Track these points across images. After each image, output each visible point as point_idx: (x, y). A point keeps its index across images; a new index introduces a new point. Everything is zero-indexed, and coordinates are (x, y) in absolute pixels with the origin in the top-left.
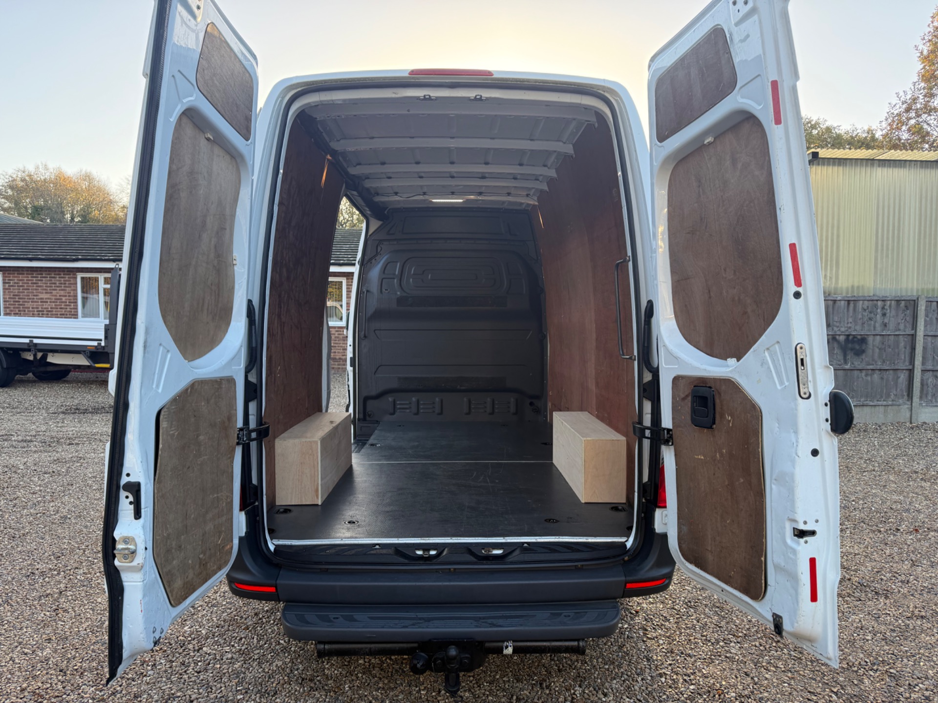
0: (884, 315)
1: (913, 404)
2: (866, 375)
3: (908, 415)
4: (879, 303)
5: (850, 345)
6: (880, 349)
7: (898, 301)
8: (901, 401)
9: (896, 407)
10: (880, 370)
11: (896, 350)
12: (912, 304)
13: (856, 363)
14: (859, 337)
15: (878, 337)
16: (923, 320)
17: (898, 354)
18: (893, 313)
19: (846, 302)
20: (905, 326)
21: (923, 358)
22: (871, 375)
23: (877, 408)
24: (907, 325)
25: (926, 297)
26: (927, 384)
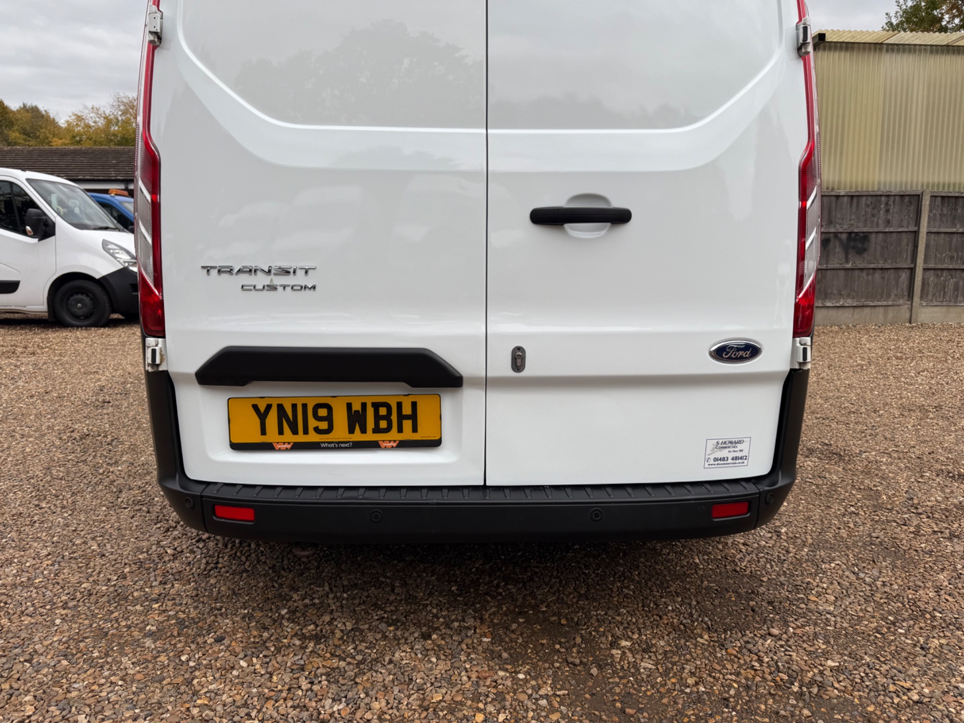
0: (887, 211)
1: (914, 304)
2: (868, 275)
3: (908, 316)
4: (883, 199)
5: (852, 243)
6: (882, 247)
7: (902, 196)
8: (901, 302)
9: (896, 307)
10: (881, 269)
11: (899, 249)
12: (915, 199)
13: (857, 262)
14: (861, 235)
15: (881, 235)
16: (926, 216)
17: (901, 252)
18: (897, 208)
19: (850, 198)
20: (908, 223)
21: (926, 256)
22: (872, 275)
23: (877, 309)
24: (911, 221)
25: (931, 192)
26: (928, 284)
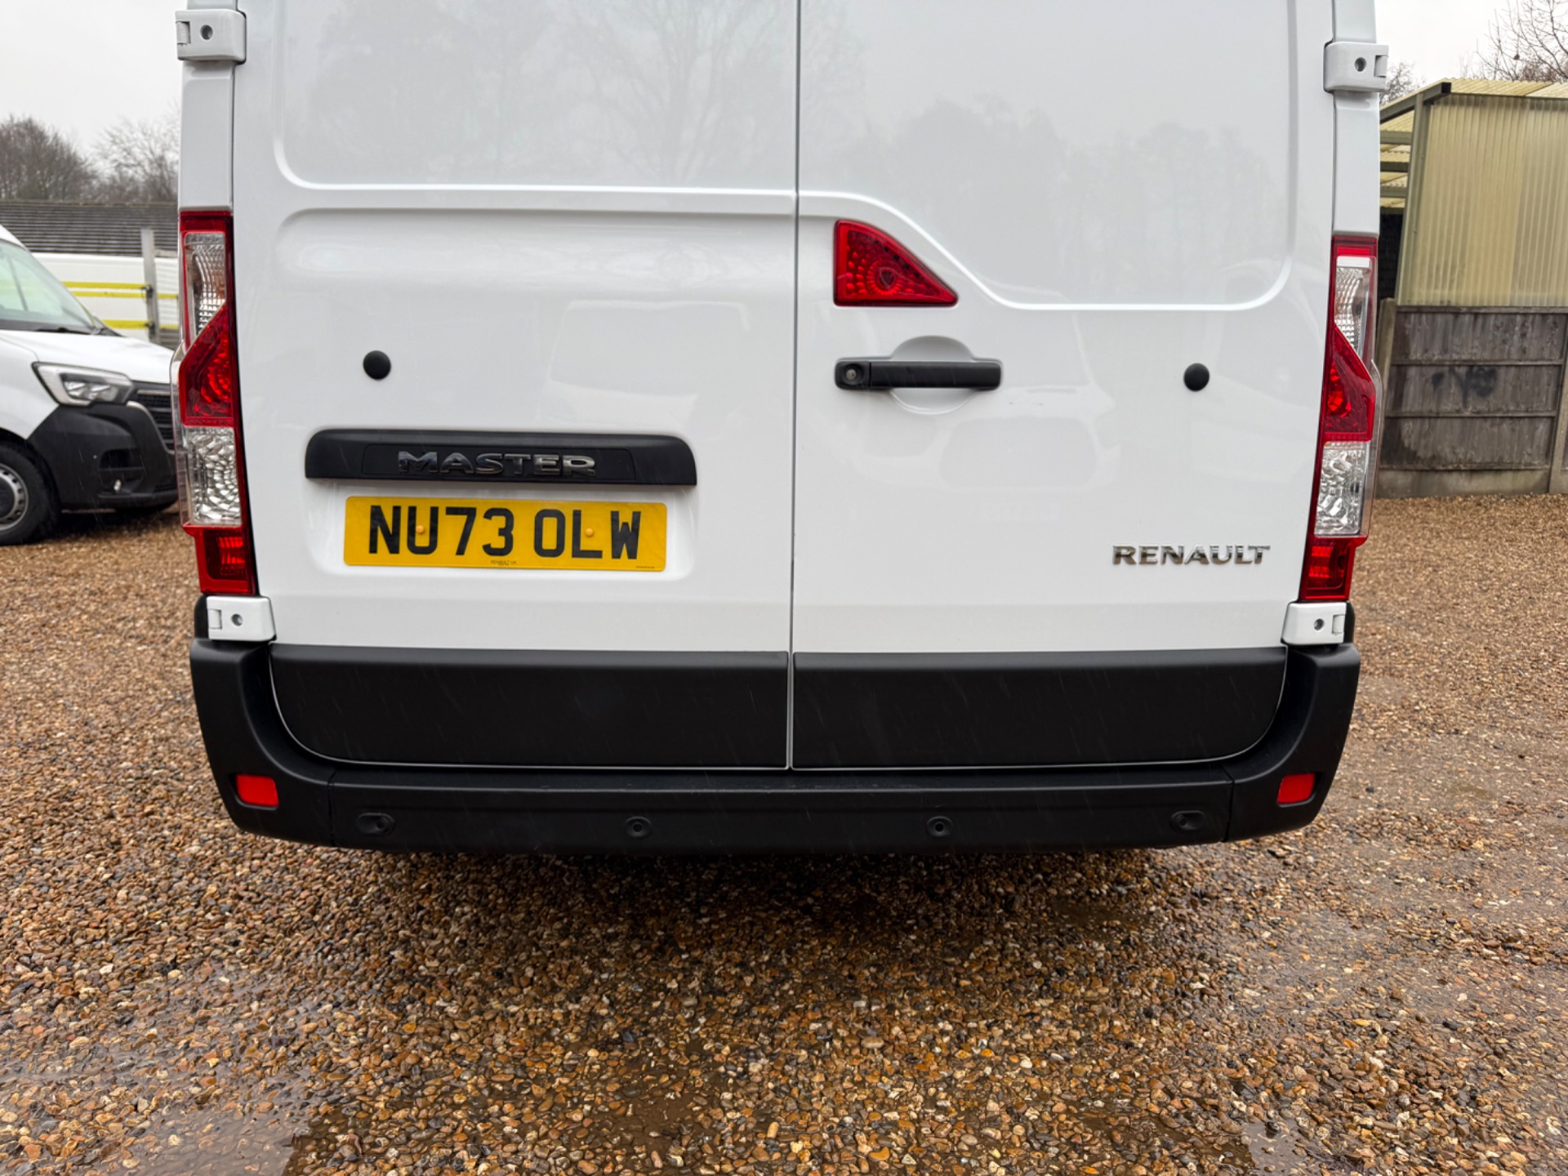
0: (1523, 335)
1: (1554, 463)
2: (1492, 425)
3: (1544, 485)
4: (1519, 318)
5: (1473, 381)
6: (1514, 387)
7: (1544, 316)
8: (1536, 464)
9: (1529, 472)
11: (1536, 390)
12: (1562, 320)
13: (1479, 408)
14: (1486, 369)
15: (1513, 370)
17: (1539, 394)
18: (1536, 332)
19: (1473, 316)
20: (1551, 352)
22: (1500, 425)
23: (1503, 474)
24: (1554, 350)
